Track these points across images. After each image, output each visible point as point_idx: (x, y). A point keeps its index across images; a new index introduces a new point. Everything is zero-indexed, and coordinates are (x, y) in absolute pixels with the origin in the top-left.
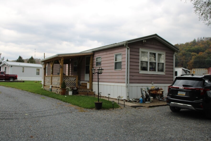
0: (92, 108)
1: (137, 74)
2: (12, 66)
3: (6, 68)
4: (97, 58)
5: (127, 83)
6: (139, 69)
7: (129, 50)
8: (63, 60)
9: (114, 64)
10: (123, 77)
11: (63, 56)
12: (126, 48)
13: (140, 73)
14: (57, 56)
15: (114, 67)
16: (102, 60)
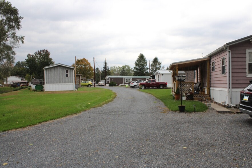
0: (176, 111)
1: (244, 78)
2: (163, 74)
3: (158, 76)
4: (212, 63)
5: (229, 87)
6: (246, 72)
7: (230, 53)
8: (178, 68)
9: (221, 69)
10: (225, 82)
11: (177, 64)
12: (227, 52)
13: (247, 76)
14: (172, 65)
15: (221, 72)
16: (215, 65)
